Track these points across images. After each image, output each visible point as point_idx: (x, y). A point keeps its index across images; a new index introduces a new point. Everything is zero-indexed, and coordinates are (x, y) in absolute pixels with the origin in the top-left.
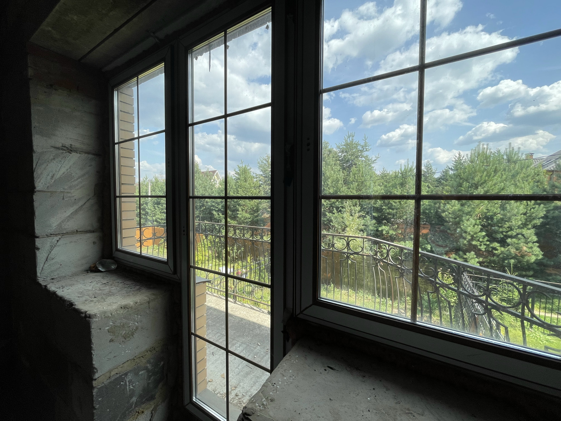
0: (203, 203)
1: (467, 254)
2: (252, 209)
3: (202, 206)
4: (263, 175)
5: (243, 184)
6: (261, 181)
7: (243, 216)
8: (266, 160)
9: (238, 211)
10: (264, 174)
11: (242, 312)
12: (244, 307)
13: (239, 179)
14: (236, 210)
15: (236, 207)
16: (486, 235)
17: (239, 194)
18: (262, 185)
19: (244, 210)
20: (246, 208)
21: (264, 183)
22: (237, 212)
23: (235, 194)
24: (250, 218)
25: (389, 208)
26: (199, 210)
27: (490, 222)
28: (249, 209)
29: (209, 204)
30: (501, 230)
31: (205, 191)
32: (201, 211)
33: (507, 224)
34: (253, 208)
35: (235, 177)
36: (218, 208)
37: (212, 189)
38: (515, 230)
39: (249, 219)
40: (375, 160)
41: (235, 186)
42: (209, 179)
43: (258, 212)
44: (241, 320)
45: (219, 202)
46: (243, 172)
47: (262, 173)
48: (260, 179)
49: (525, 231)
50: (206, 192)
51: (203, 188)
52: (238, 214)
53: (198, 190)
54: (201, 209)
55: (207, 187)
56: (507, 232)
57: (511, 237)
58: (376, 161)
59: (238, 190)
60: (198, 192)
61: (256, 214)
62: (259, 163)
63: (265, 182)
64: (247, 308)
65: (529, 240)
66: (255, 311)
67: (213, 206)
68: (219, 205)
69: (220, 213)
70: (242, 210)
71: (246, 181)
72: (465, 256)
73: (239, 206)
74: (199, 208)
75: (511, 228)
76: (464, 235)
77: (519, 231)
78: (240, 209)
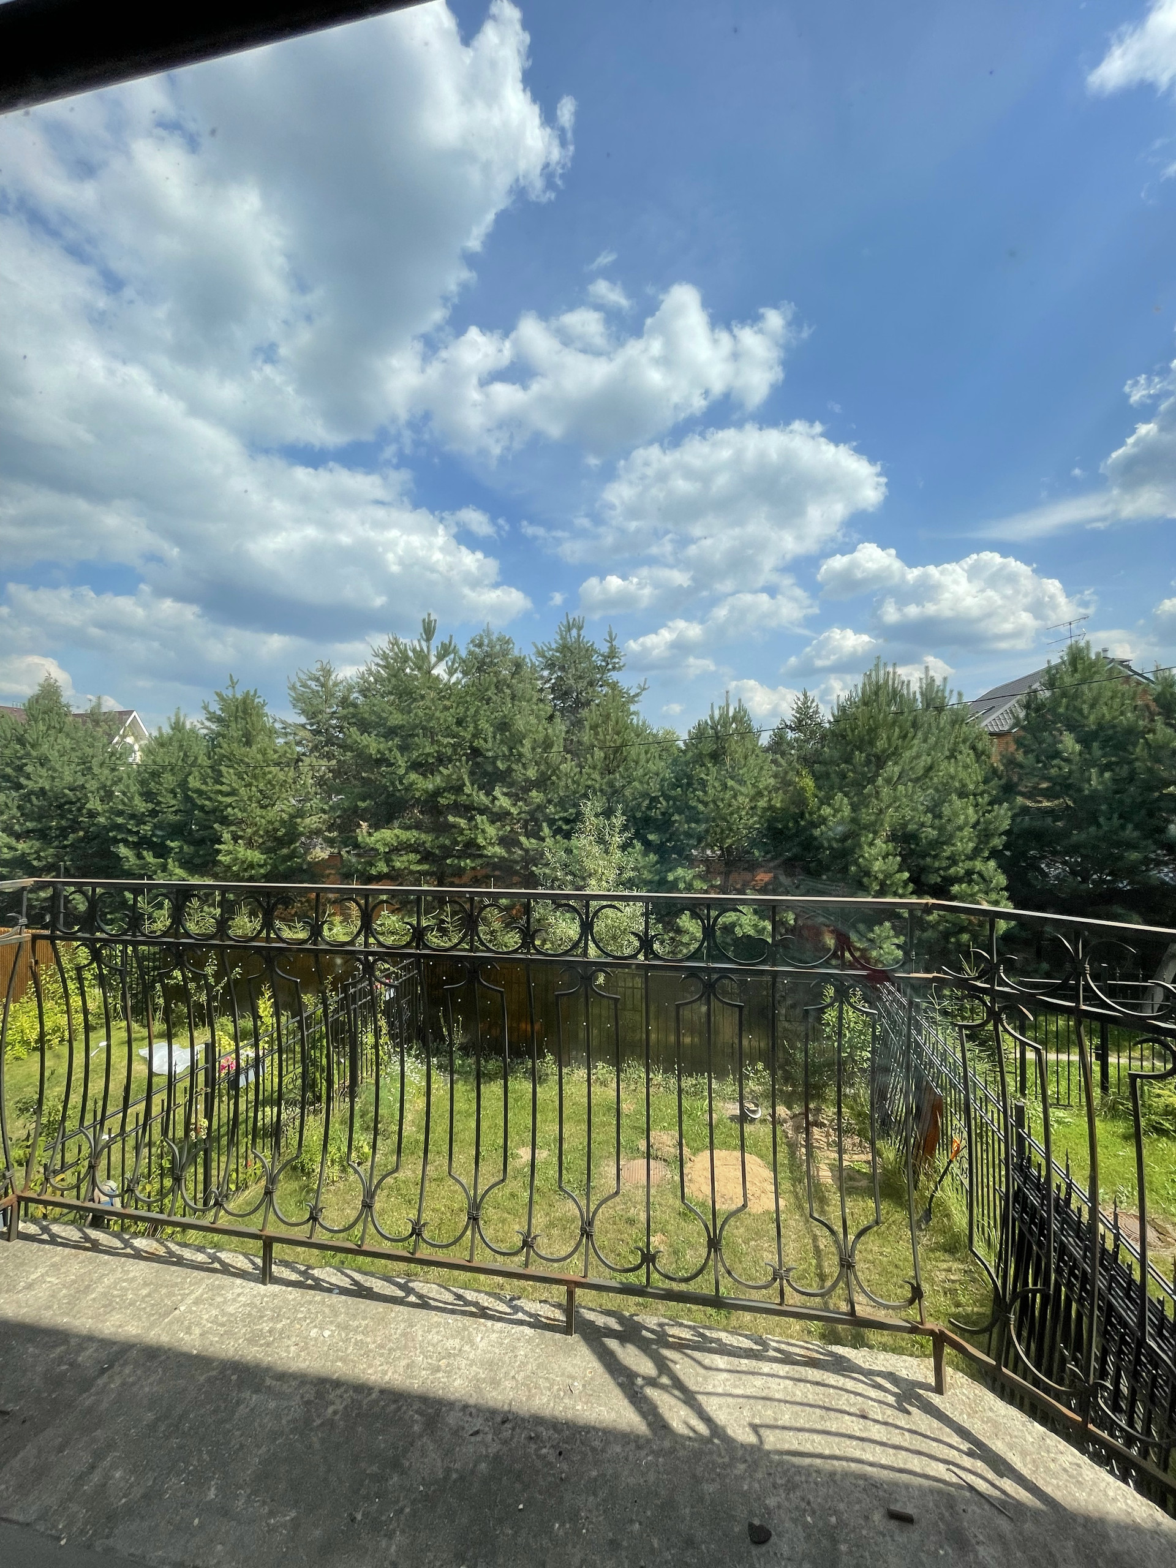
0: (76, 817)
1: (876, 928)
2: (271, 834)
3: (70, 827)
4: (308, 727)
5: (239, 750)
6: (303, 745)
7: (237, 859)
8: (317, 680)
9: (221, 843)
10: (312, 725)
11: (314, 1333)
12: (318, 1296)
13: (224, 736)
14: (211, 840)
15: (212, 828)
16: (909, 879)
17: (222, 784)
18: (304, 758)
19: (241, 837)
20: (249, 831)
21: (311, 751)
22: (217, 846)
23: (206, 783)
24: (265, 864)
25: (689, 821)
26: (56, 843)
27: (913, 846)
28: (261, 833)
29: (102, 820)
30: (937, 864)
31: (84, 775)
32: (65, 847)
33: (948, 851)
34: (276, 830)
35: (205, 731)
36: (138, 832)
37: (113, 770)
38: (961, 864)
39: (261, 866)
40: (637, 695)
41: (209, 758)
42: (105, 732)
43: (292, 842)
44: (320, 1395)
45: (143, 813)
46: (237, 711)
47: (303, 720)
48: (297, 738)
49: (978, 865)
50: (89, 777)
51: (78, 764)
52: (218, 851)
53: (55, 770)
54: (66, 838)
55: (95, 762)
56: (949, 867)
57: (958, 880)
58: (640, 698)
59: (220, 771)
60: (53, 778)
61: (285, 851)
62: (294, 688)
63: (315, 748)
64: (336, 1299)
65: (992, 885)
66: (380, 1307)
67: (119, 827)
68: (144, 823)
69: (145, 853)
70: (235, 838)
71: (248, 743)
72: (871, 935)
73: (222, 823)
74: (57, 837)
75: (953, 860)
76: (865, 880)
77: (969, 865)
78: (226, 836)
